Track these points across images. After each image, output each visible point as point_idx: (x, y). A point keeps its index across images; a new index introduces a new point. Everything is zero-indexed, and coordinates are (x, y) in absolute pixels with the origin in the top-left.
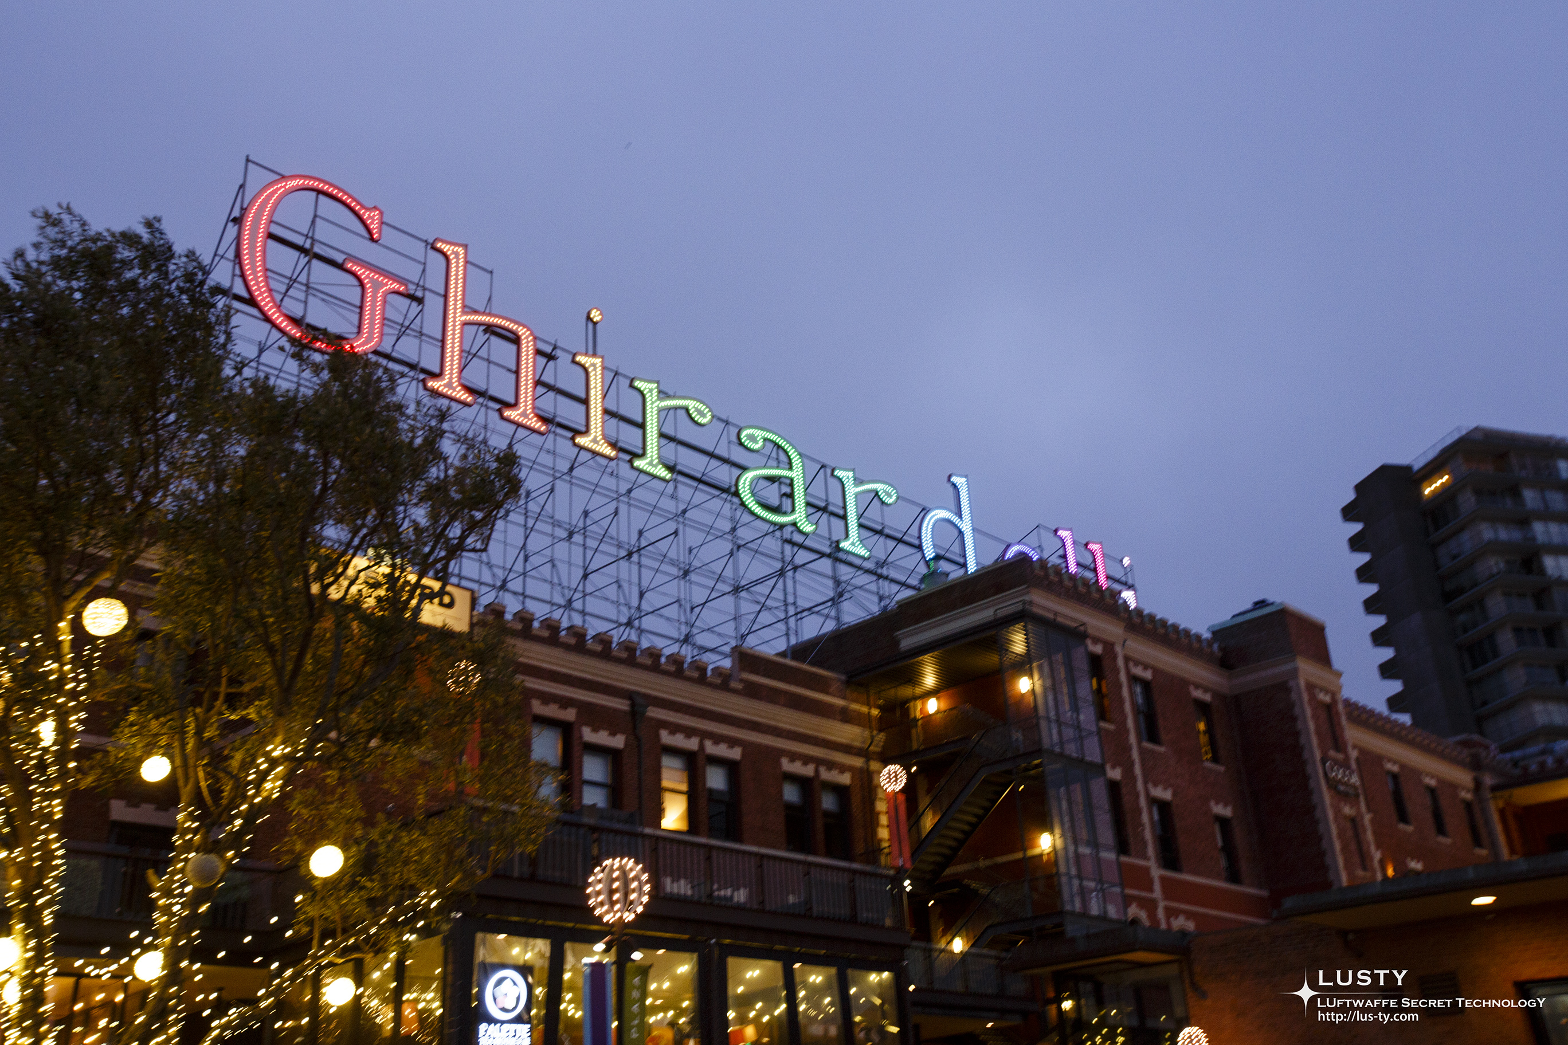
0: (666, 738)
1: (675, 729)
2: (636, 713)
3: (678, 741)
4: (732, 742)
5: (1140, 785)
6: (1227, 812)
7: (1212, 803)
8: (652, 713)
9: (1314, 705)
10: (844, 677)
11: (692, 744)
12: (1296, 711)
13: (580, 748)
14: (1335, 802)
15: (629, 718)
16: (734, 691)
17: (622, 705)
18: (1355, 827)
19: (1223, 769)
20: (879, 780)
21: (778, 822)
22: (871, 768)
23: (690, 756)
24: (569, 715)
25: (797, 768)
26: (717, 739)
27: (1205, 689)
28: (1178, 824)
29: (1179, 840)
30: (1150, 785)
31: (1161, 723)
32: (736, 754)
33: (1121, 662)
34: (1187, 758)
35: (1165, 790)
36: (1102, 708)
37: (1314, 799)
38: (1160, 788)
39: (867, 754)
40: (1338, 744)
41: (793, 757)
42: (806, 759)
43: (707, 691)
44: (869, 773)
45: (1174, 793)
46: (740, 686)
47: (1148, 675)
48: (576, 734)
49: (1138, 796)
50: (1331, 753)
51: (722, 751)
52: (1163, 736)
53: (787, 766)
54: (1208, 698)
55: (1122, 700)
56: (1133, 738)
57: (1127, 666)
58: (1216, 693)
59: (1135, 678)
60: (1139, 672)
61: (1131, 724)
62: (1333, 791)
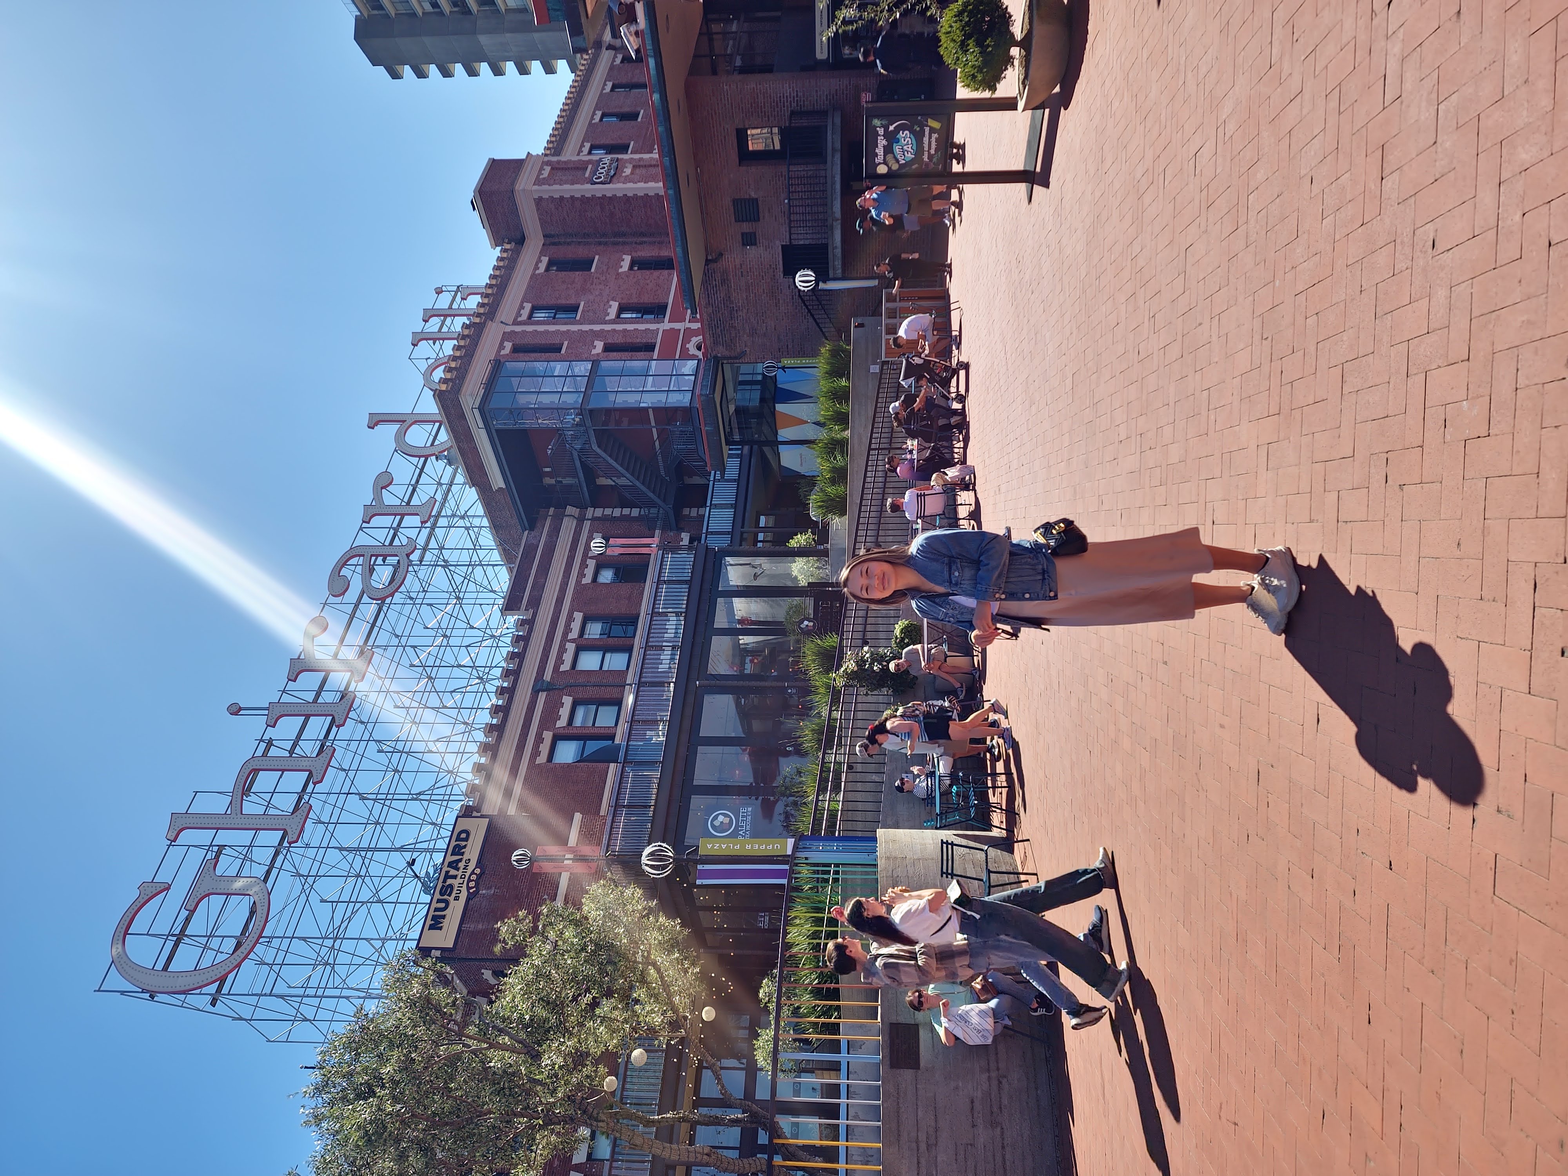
0: (566, 667)
1: (560, 660)
2: (549, 688)
3: (568, 657)
4: (570, 619)
5: (606, 327)
6: (627, 259)
7: (620, 270)
8: (548, 676)
9: (552, 181)
10: (526, 533)
11: (571, 647)
12: (557, 196)
13: (570, 728)
14: (622, 179)
15: (551, 693)
16: (535, 615)
17: (542, 697)
18: (639, 166)
19: (597, 257)
20: (599, 512)
21: (625, 588)
22: (590, 517)
23: (579, 650)
24: (548, 736)
25: (589, 572)
26: (568, 629)
27: (539, 261)
28: (634, 300)
29: (646, 301)
30: (607, 318)
31: (562, 301)
32: (578, 616)
33: (518, 329)
34: (589, 285)
35: (610, 306)
36: (551, 349)
37: (620, 194)
38: (609, 310)
39: (581, 520)
40: (581, 167)
41: (581, 575)
42: (584, 565)
43: (534, 635)
44: (594, 519)
45: (614, 299)
46: (531, 611)
47: (528, 306)
48: (562, 731)
49: (614, 330)
50: (587, 175)
51: (576, 626)
52: (572, 301)
53: (587, 580)
54: (545, 260)
55: (546, 332)
56: (574, 327)
57: (520, 323)
58: (541, 254)
59: (530, 317)
60: (525, 313)
61: (562, 328)
62: (614, 179)
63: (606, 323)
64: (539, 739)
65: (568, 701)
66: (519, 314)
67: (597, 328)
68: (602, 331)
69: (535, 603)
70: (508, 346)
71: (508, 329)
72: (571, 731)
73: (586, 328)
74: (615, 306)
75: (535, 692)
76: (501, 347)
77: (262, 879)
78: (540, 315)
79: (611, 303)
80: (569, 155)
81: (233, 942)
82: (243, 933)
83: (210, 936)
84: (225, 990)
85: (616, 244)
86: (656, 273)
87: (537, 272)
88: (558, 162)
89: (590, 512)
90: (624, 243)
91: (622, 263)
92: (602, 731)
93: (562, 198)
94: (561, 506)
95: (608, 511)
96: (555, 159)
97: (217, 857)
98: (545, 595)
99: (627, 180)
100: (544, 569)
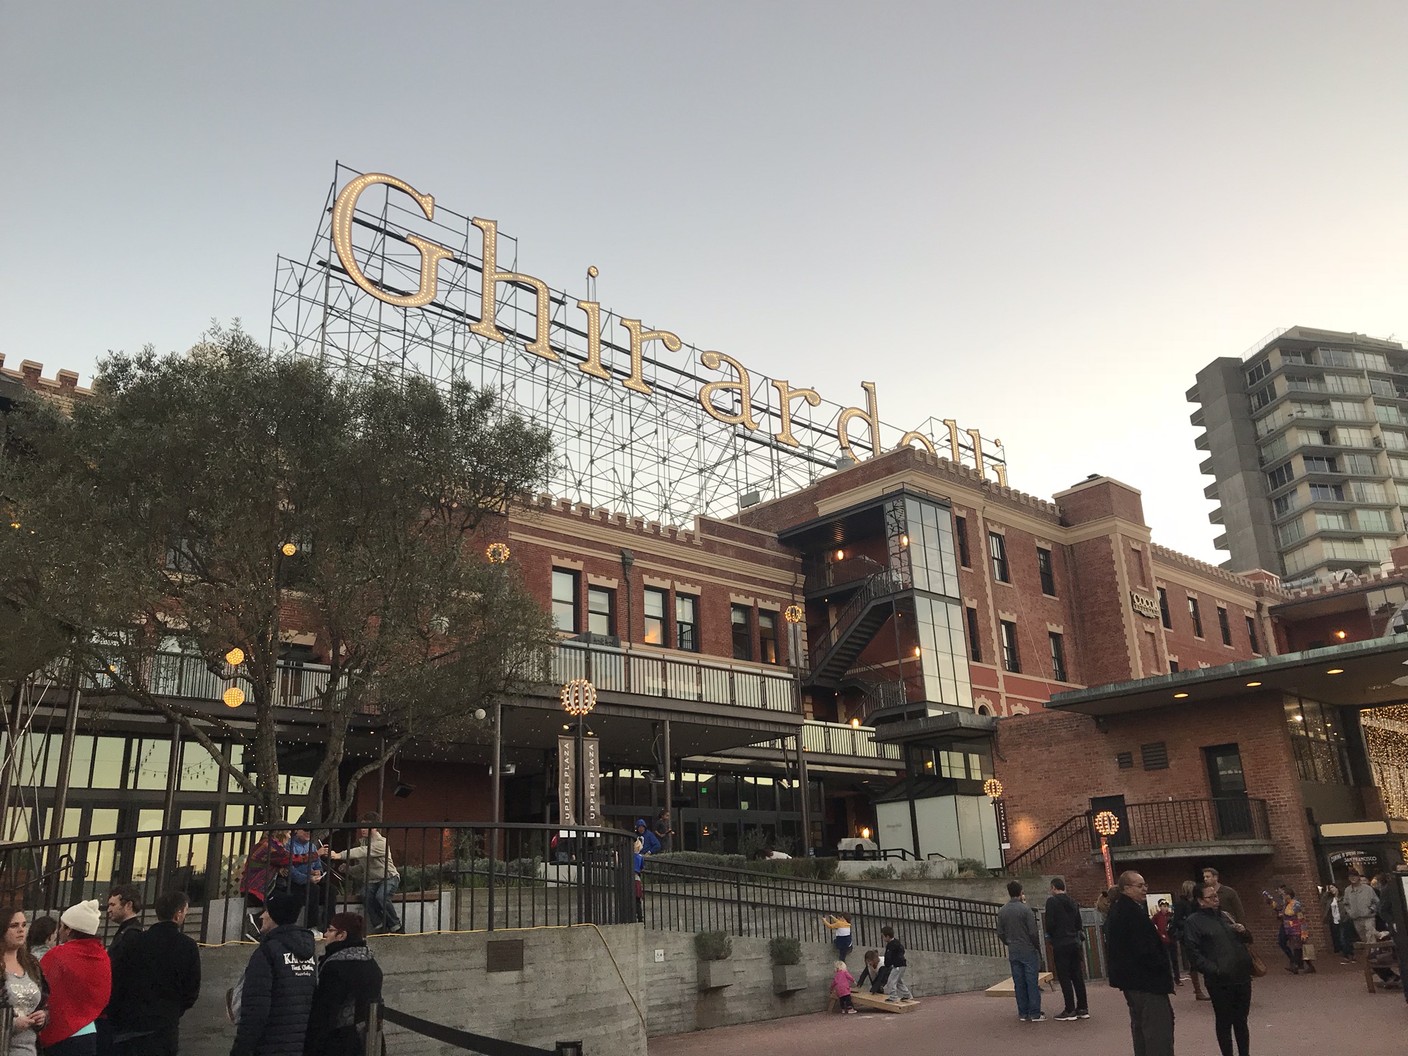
0: (647, 580)
1: (653, 574)
2: (625, 564)
3: (656, 582)
4: (695, 583)
5: (991, 612)
6: (1059, 630)
7: (1048, 624)
8: (638, 563)
9: (1128, 552)
10: (776, 536)
11: (666, 584)
12: (1114, 557)
13: (586, 588)
14: (1139, 622)
15: (621, 567)
16: (697, 547)
17: (616, 558)
18: (1154, 640)
19: (1058, 599)
20: (801, 607)
21: (727, 637)
22: (796, 599)
23: (665, 593)
24: (578, 565)
25: (741, 600)
26: (684, 580)
27: (1047, 541)
28: (1020, 638)
29: (1020, 651)
30: (1000, 612)
31: (1011, 566)
32: (697, 591)
33: (980, 523)
34: (1029, 591)
35: (1011, 614)
36: (964, 557)
37: (1124, 621)
38: (1007, 613)
40: (1145, 580)
41: (738, 592)
43: (677, 547)
45: (1018, 618)
46: (700, 543)
47: (1002, 532)
48: (583, 579)
49: (989, 618)
50: (1138, 587)
51: (687, 589)
52: (1012, 575)
53: (734, 598)
54: (1048, 547)
55: (980, 551)
56: (987, 579)
57: (985, 526)
58: (1055, 544)
59: (992, 534)
60: (995, 529)
61: (986, 568)
62: (1138, 615)
63: (996, 610)
64: (575, 557)
65: (613, 584)
66: (994, 523)
67: (990, 601)
68: (987, 606)
69: (709, 547)
70: (963, 514)
71: (979, 514)
72: (584, 588)
73: (989, 590)
74: (1013, 618)
75: (622, 552)
76: (961, 507)
77: (435, 301)
78: (994, 542)
79: (1015, 616)
80: (1156, 570)
81: (377, 277)
82: (385, 286)
83: (383, 257)
84: (332, 272)
85: (1072, 616)
86: (1050, 661)
87: (1037, 540)
88: (1147, 558)
90: (1074, 626)
91: (1055, 625)
92: (583, 620)
93: (1113, 562)
94: (805, 569)
96: (1149, 555)
97: (456, 260)
98: (716, 557)
99: (1140, 628)
100: (742, 554)
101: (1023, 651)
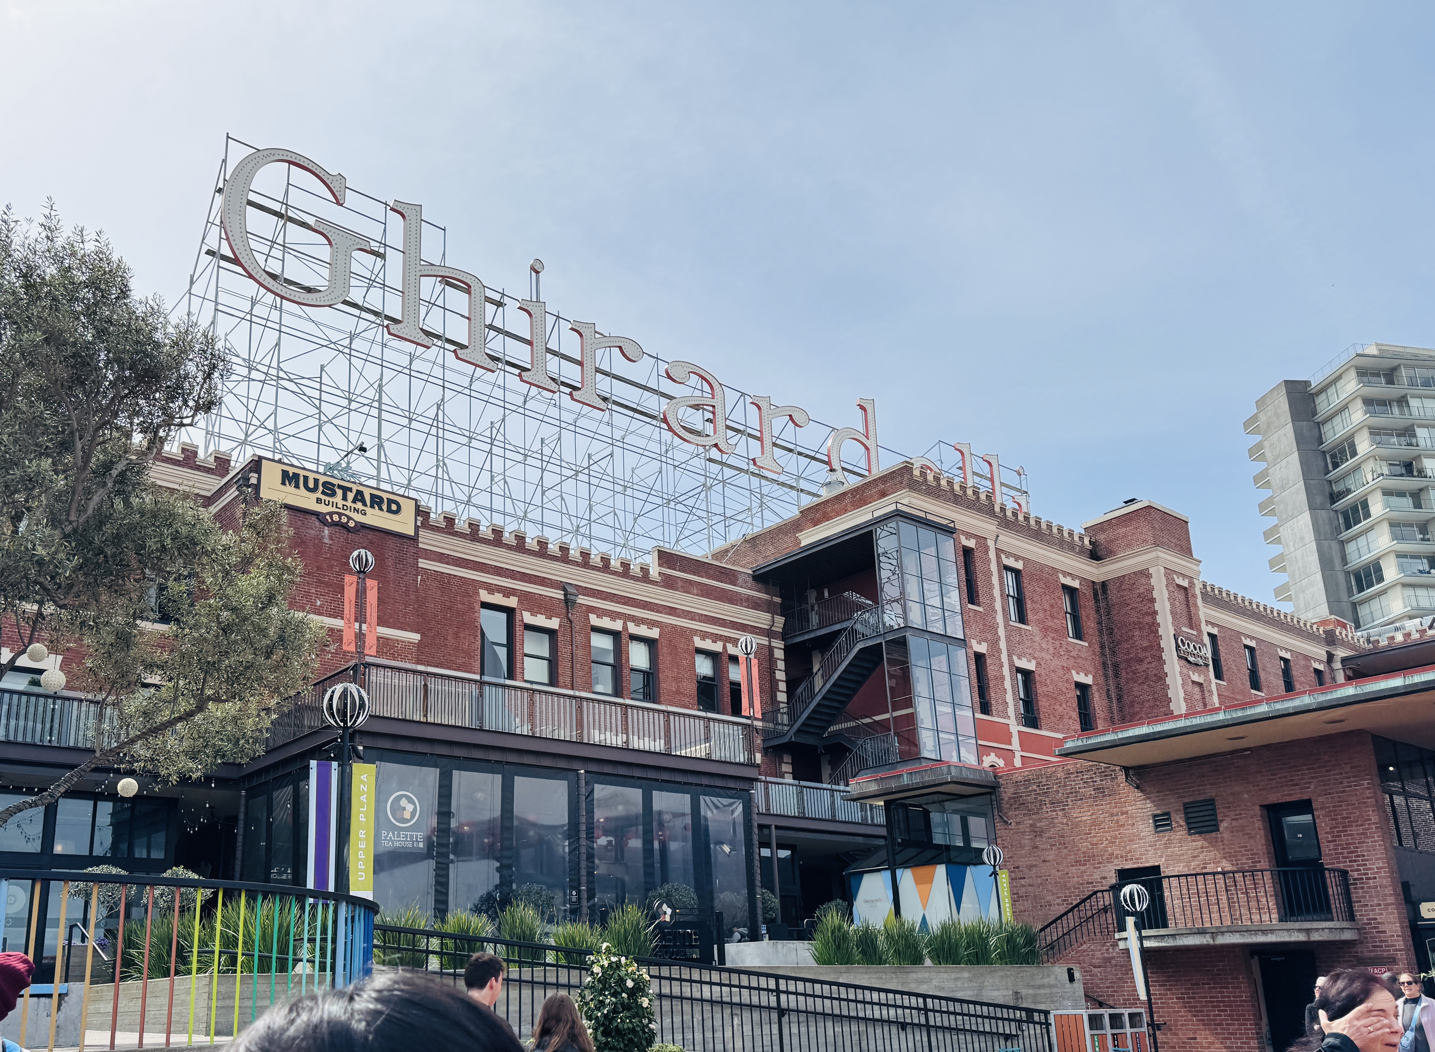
0: (595, 620)
1: (601, 613)
2: (568, 602)
4: (651, 624)
5: (1004, 658)
6: (1088, 680)
7: (1074, 672)
8: (582, 600)
9: (1172, 589)
10: (751, 572)
11: (617, 625)
12: (1155, 594)
13: (522, 628)
14: (1185, 671)
15: (563, 605)
16: (654, 583)
17: (558, 594)
18: (1203, 691)
19: (1086, 644)
20: (779, 654)
21: (691, 688)
22: (773, 644)
23: (615, 635)
24: (512, 602)
25: (708, 645)
26: (639, 621)
27: (1074, 578)
28: (1040, 689)
29: (1040, 703)
30: (1015, 658)
31: (1029, 605)
32: (654, 633)
33: (992, 554)
34: (1052, 635)
35: (1029, 661)
36: (972, 593)
37: (1166, 668)
38: (1024, 660)
39: (769, 633)
40: (1192, 622)
41: (704, 636)
42: (716, 638)
43: (630, 583)
44: (771, 649)
45: (1038, 664)
46: (658, 579)
47: (1019, 565)
48: (518, 618)
49: (1001, 666)
50: (1184, 629)
51: (643, 631)
52: (1030, 616)
53: (699, 643)
54: (1076, 584)
55: (991, 587)
56: (1000, 618)
57: (998, 557)
58: (1082, 579)
59: (1007, 568)
60: (1011, 562)
61: (998, 605)
62: (1183, 662)
63: (1010, 656)
64: (508, 592)
65: (554, 624)
66: (1008, 555)
67: (1003, 645)
68: (999, 651)
69: (668, 583)
70: (971, 543)
71: (991, 543)
72: (519, 629)
73: (1001, 632)
74: (1031, 666)
75: (563, 587)
76: (969, 535)
77: (348, 299)
78: (1010, 579)
79: (1034, 662)
80: (1206, 613)
81: (277, 271)
82: (286, 281)
83: (284, 246)
84: (223, 263)
85: (1104, 665)
86: (1075, 715)
87: (1061, 576)
88: (1194, 596)
89: (778, 644)
90: (1106, 676)
91: (1082, 674)
92: (518, 665)
93: (1153, 600)
94: (784, 610)
95: (781, 665)
96: (1198, 592)
97: (373, 253)
98: (677, 594)
99: (1185, 678)
100: (708, 592)
101: (1043, 704)
